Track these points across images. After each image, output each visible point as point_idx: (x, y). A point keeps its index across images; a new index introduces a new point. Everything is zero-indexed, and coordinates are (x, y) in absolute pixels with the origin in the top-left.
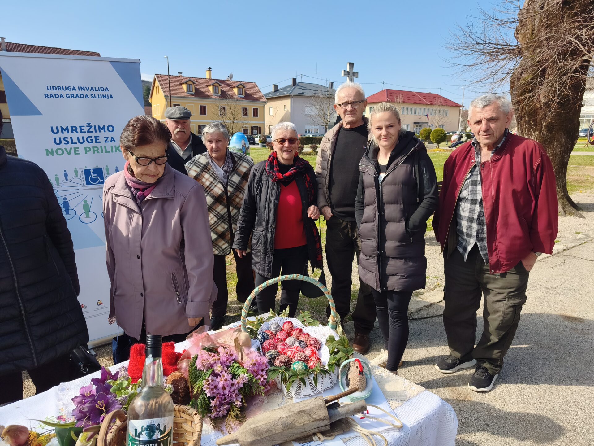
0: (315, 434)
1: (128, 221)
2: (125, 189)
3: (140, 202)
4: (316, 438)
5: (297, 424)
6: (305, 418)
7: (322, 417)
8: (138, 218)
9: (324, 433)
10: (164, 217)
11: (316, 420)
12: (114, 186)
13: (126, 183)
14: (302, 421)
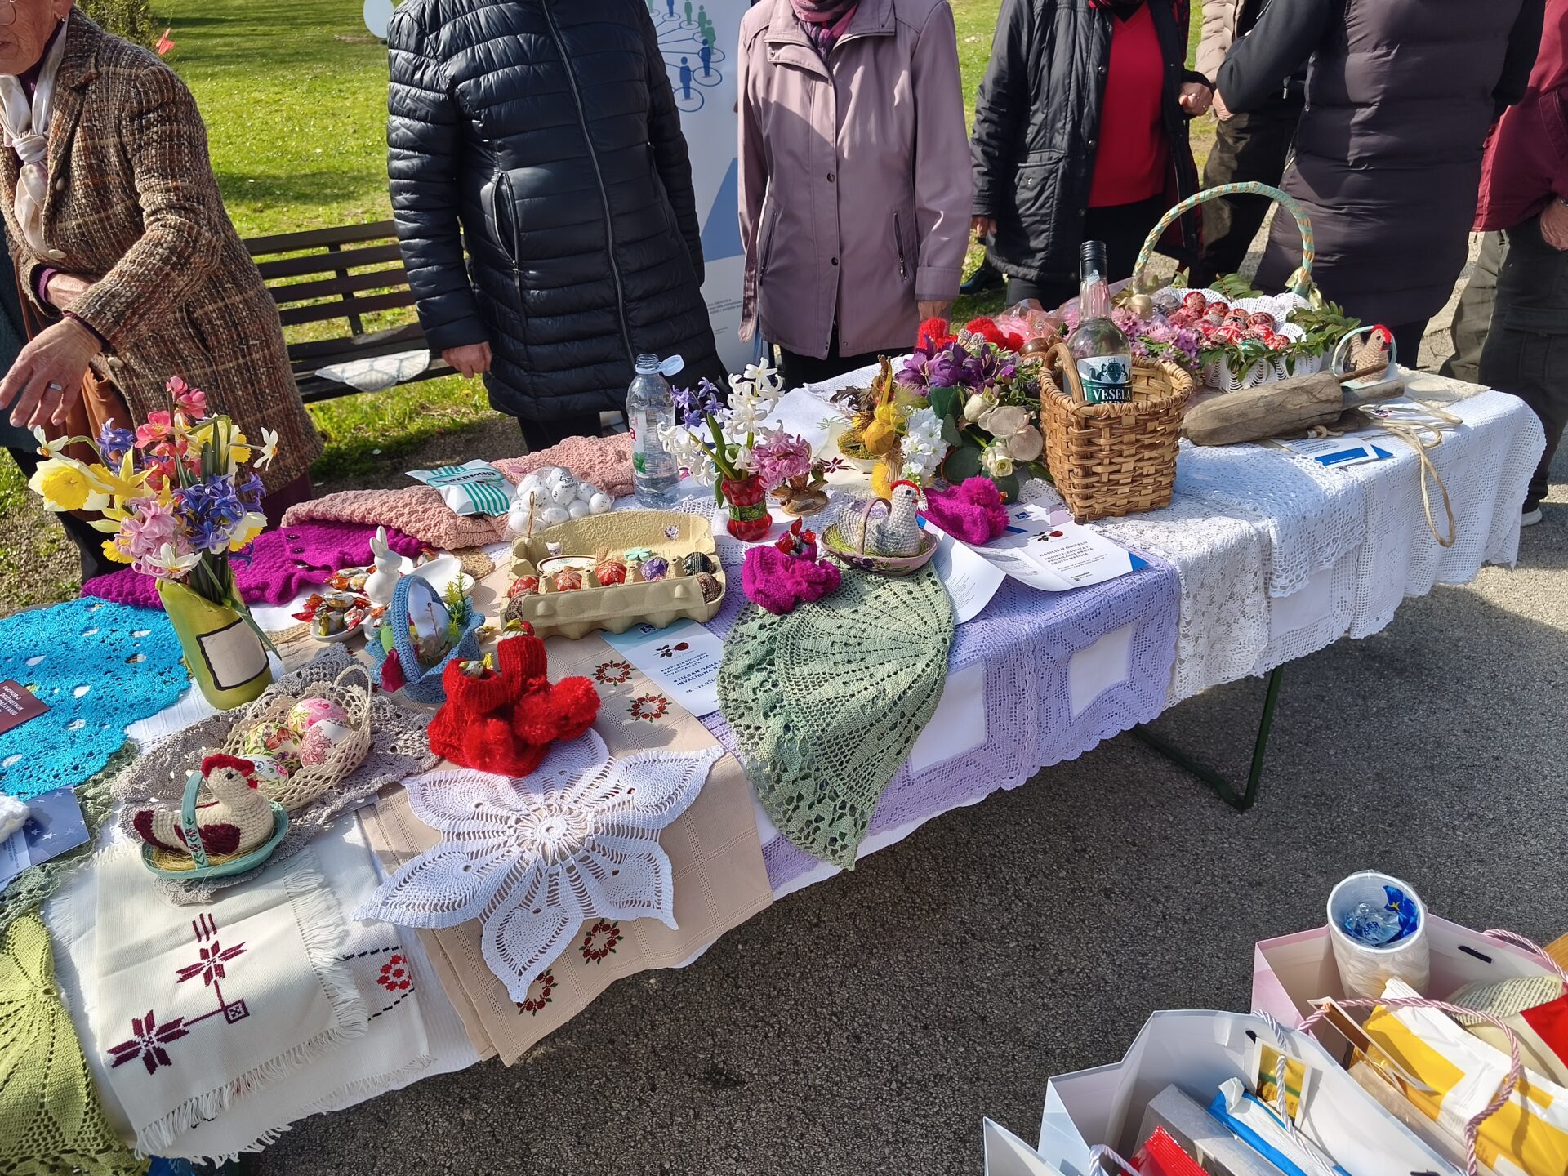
0: (1311, 428)
1: (806, 99)
2: (793, 28)
3: (827, 54)
4: (1313, 433)
5: (1289, 406)
6: (1303, 399)
7: (1332, 397)
8: (826, 91)
9: (1329, 426)
10: (879, 84)
11: (1321, 401)
12: (767, 28)
13: (794, 15)
14: (1297, 401)
